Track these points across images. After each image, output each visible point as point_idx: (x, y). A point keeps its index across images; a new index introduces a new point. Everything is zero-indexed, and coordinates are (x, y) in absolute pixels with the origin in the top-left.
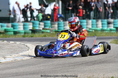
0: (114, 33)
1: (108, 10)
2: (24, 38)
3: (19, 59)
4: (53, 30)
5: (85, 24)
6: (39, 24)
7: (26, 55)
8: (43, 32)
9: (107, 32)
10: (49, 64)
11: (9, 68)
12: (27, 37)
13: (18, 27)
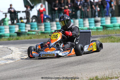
0: (101, 31)
2: (9, 41)
3: (2, 63)
6: (26, 26)
7: (10, 59)
10: (33, 67)
12: (12, 40)
13: (4, 30)
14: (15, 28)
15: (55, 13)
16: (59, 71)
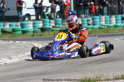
1: (122, 5)
2: (33, 37)
4: (63, 28)
5: (98, 20)
6: (50, 22)
8: (53, 31)
9: (120, 28)
10: (56, 64)
11: (14, 69)
12: (36, 36)
13: (27, 26)
14: (39, 23)
15: (80, 9)
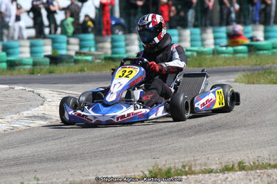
0: (244, 58)
1: (228, 5)
2: (32, 76)
3: (21, 125)
4: (100, 55)
5: (176, 38)
6: (68, 43)
7: (38, 117)
8: (76, 61)
9: (227, 55)
12: (40, 73)
13: (17, 50)
14: (45, 45)
15: (136, 15)
16: (152, 146)
